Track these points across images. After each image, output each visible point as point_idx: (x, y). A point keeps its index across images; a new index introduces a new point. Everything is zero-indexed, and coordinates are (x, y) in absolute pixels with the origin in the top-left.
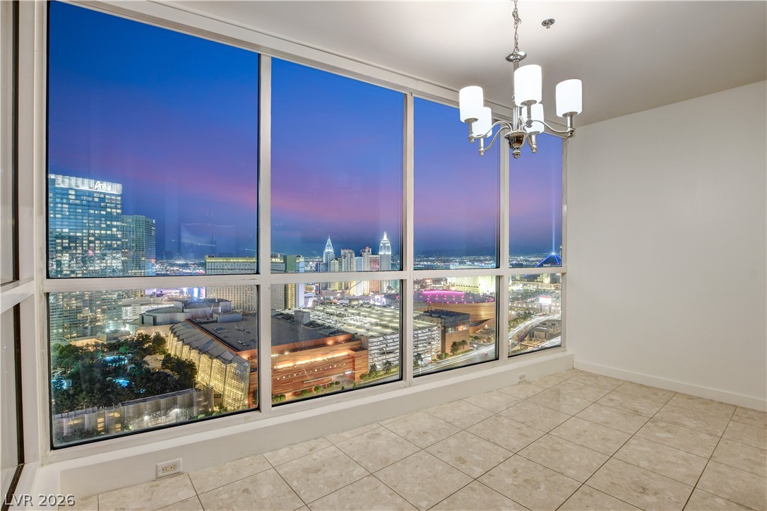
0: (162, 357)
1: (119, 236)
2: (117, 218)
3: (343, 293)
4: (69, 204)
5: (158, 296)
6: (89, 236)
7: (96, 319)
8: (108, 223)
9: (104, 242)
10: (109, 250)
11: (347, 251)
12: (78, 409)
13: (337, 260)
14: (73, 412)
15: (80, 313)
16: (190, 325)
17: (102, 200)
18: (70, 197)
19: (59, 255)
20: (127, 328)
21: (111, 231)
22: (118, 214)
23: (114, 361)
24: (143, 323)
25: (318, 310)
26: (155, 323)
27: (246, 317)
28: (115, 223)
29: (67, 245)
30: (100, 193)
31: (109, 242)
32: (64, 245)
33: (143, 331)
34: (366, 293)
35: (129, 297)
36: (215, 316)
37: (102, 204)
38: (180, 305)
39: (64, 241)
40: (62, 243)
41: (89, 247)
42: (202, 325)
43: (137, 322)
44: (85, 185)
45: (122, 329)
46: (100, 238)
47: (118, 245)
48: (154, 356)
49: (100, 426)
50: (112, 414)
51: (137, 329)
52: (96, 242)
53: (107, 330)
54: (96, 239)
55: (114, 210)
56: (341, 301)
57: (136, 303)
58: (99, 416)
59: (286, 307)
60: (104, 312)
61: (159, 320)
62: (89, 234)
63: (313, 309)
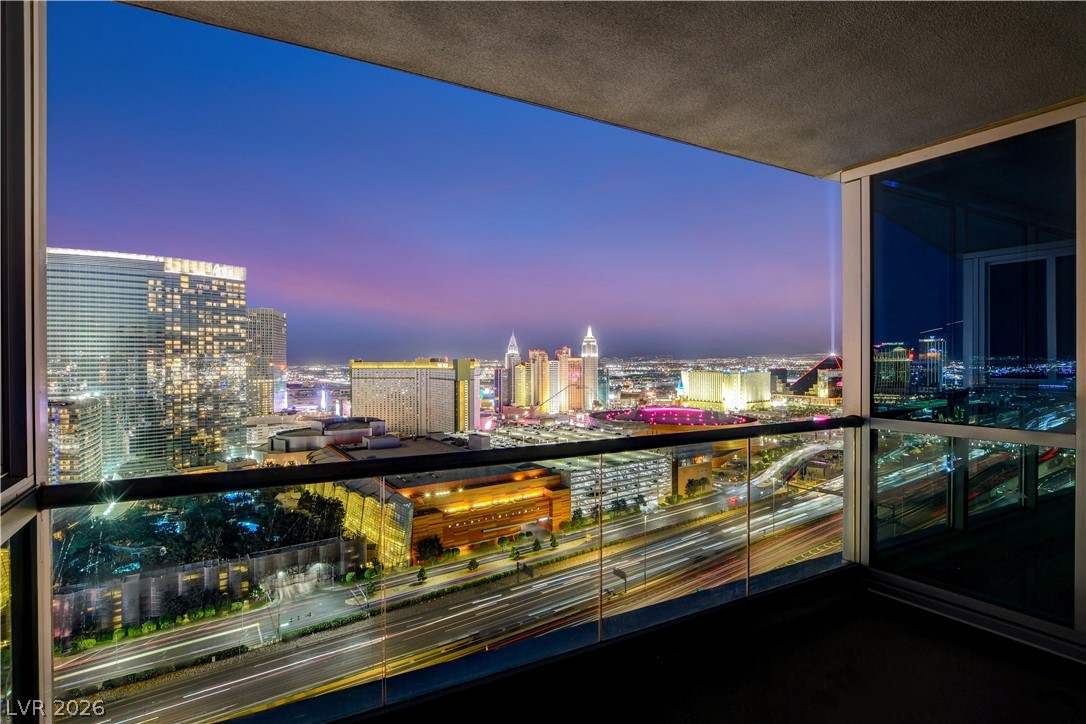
0: (298, 495)
1: (243, 335)
2: (241, 311)
3: (531, 411)
4: (182, 295)
5: (290, 413)
6: (205, 335)
7: (213, 443)
8: (230, 318)
9: (225, 343)
10: (230, 353)
11: (537, 353)
12: (195, 561)
13: (523, 364)
14: (190, 565)
15: (196, 435)
16: (333, 452)
17: (222, 288)
18: (183, 285)
19: (170, 360)
20: (253, 456)
21: (233, 327)
22: (241, 306)
23: (238, 499)
24: (272, 449)
25: (499, 434)
26: (288, 450)
27: (404, 442)
28: (238, 318)
29: (179, 347)
30: (220, 280)
31: (230, 343)
32: (175, 347)
33: (273, 460)
34: (564, 410)
35: (253, 415)
36: (365, 440)
37: (222, 294)
38: (320, 425)
39: (175, 342)
40: (173, 345)
41: (205, 349)
42: (350, 453)
43: (266, 447)
44: (201, 269)
45: (247, 457)
46: (220, 338)
47: (242, 348)
48: (287, 494)
49: (222, 583)
50: (237, 568)
51: (265, 457)
52: (215, 343)
53: (228, 459)
54: (214, 340)
55: (236, 302)
56: (530, 422)
57: (262, 422)
58: (222, 570)
59: (456, 429)
60: (223, 434)
61: (293, 445)
62: (205, 332)
63: (493, 431)
